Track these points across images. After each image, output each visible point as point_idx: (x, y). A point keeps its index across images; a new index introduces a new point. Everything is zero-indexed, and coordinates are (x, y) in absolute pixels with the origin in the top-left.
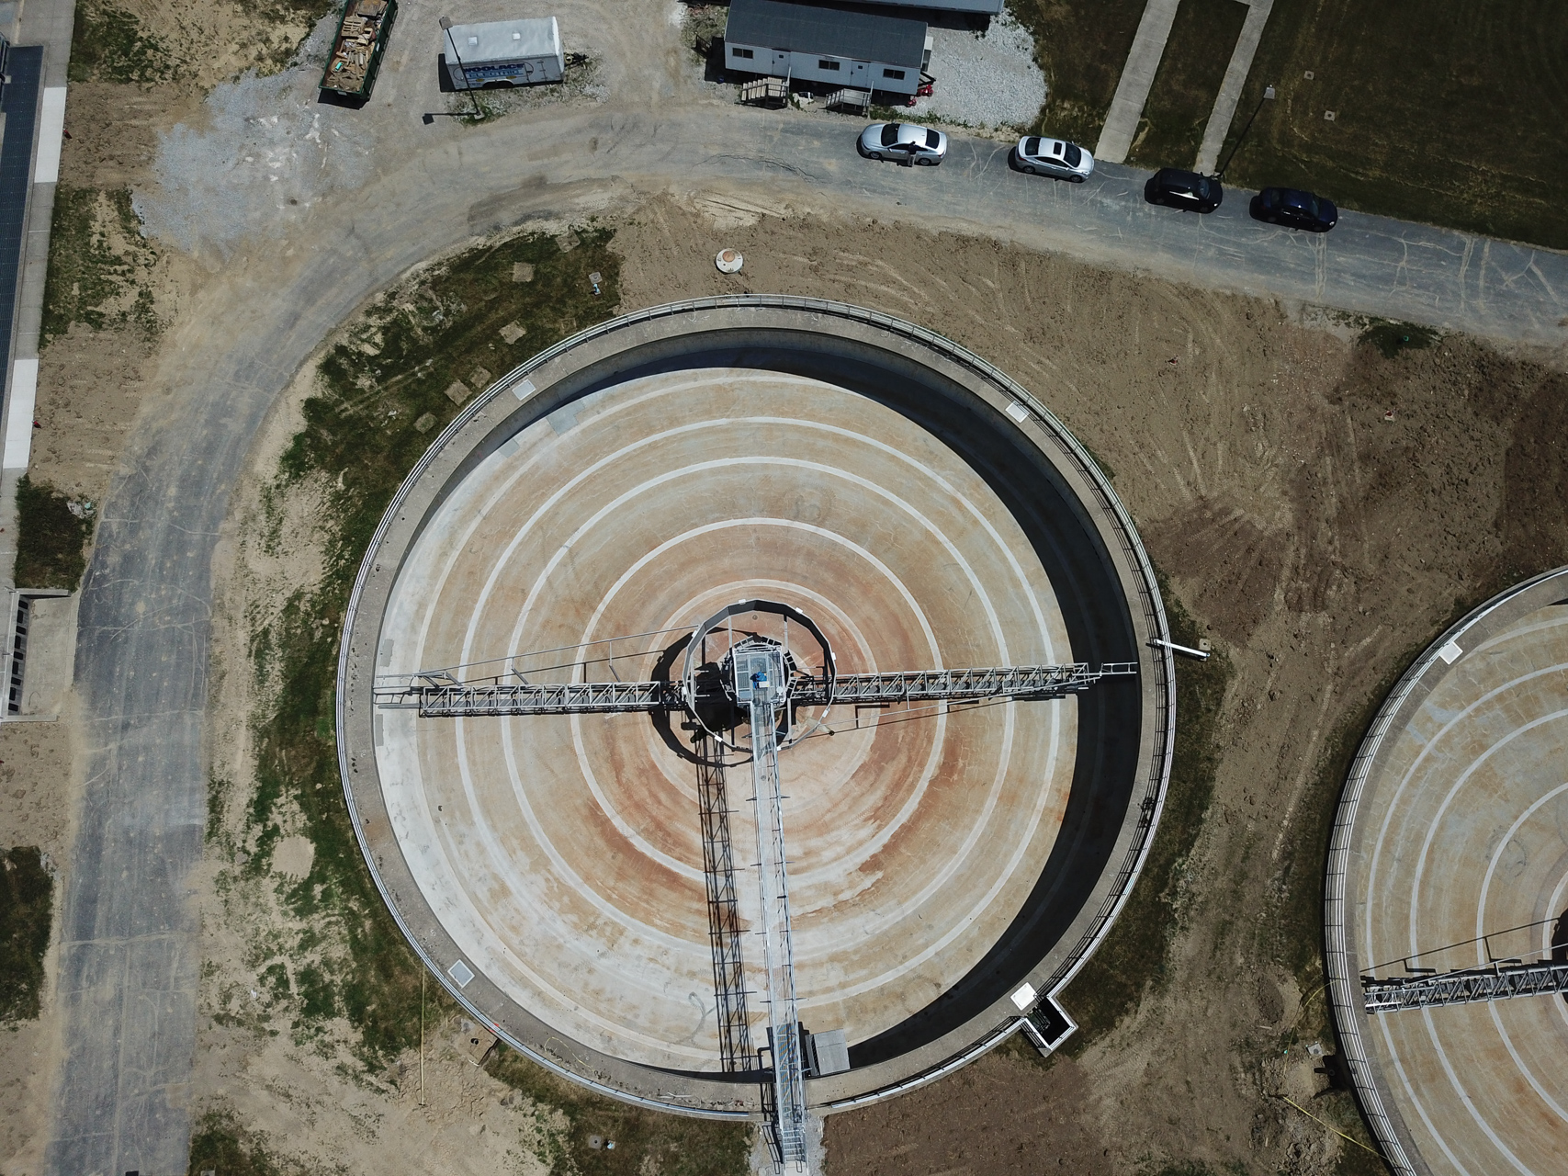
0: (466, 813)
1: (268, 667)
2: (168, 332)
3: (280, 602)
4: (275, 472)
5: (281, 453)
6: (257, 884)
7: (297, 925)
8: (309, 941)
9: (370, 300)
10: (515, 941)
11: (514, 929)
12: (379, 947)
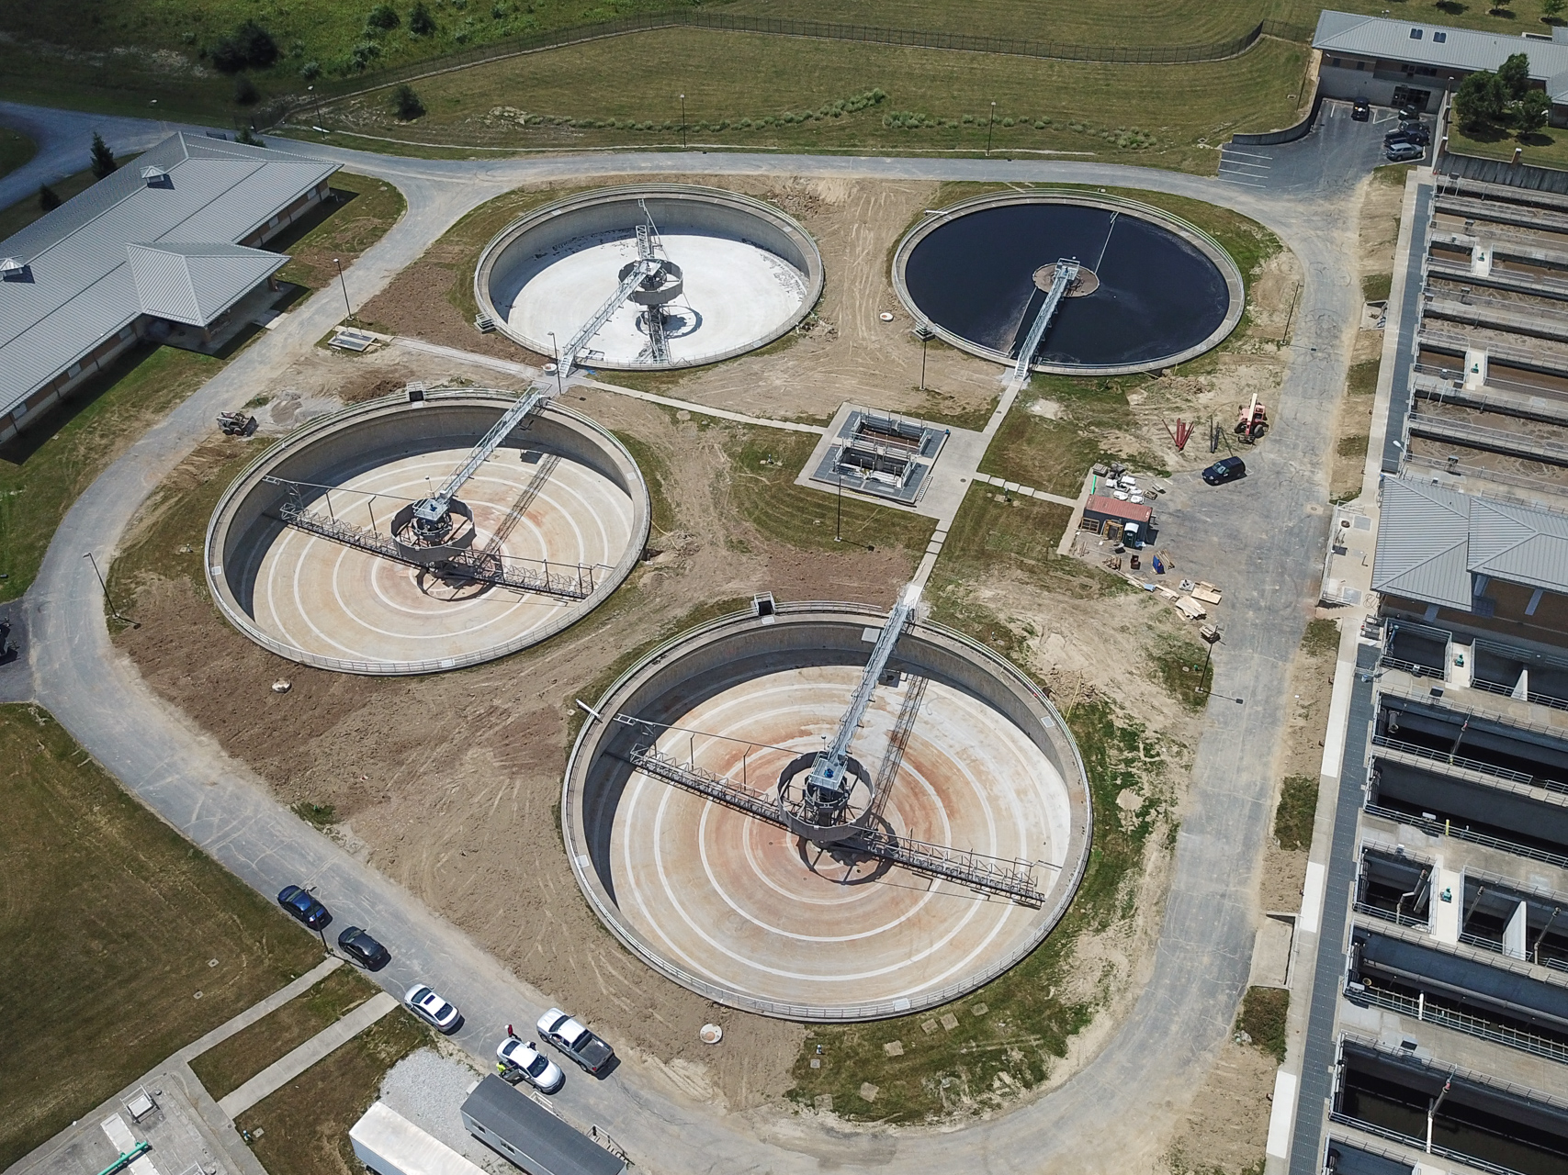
0: (1029, 836)
1: (1126, 898)
3: (1110, 932)
4: (1097, 1016)
5: (1090, 1027)
6: (1153, 795)
7: (1134, 771)
8: (1128, 762)
10: (1020, 768)
11: (1019, 774)
12: (1090, 747)
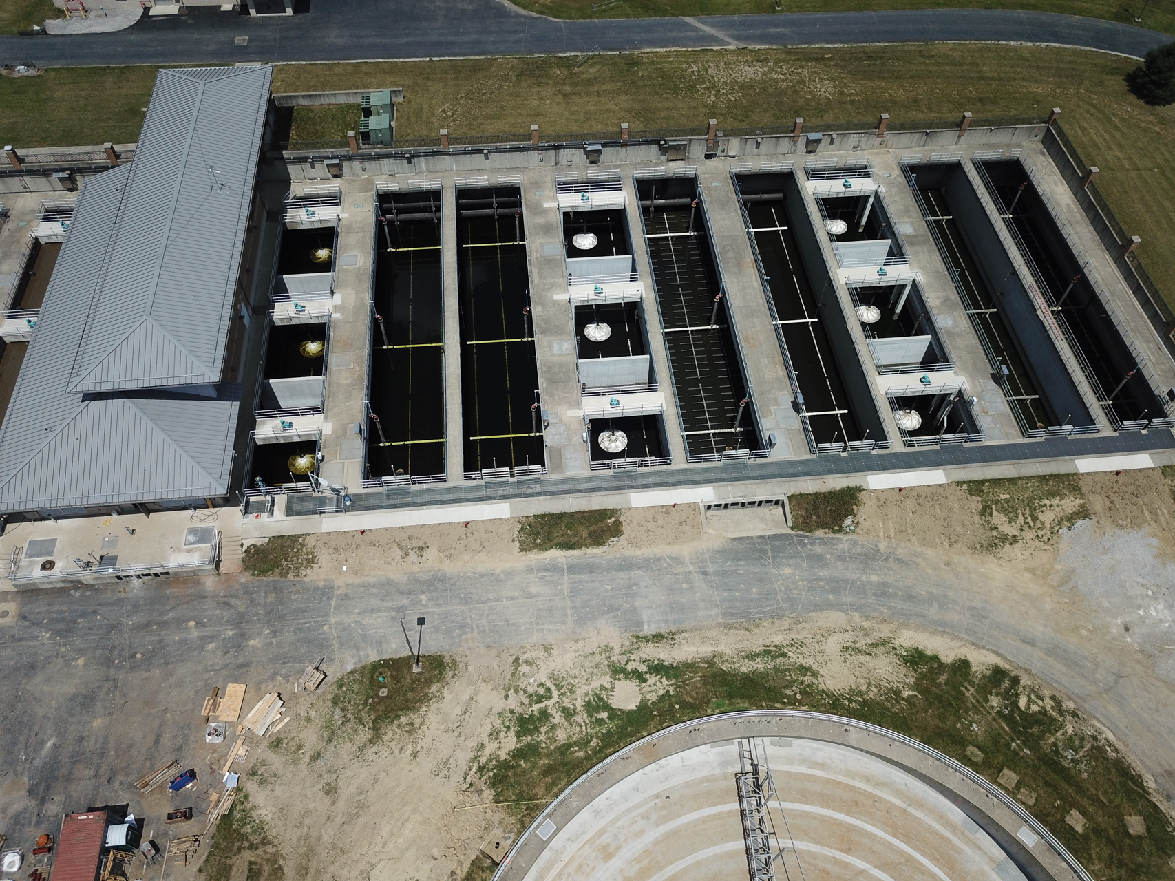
0: (665, 819)
1: (758, 660)
2: (992, 558)
3: (808, 662)
4: (905, 645)
5: (921, 647)
6: (606, 673)
7: (579, 704)
8: (568, 713)
9: (1065, 697)
10: (570, 869)
11: (580, 867)
12: (564, 765)
